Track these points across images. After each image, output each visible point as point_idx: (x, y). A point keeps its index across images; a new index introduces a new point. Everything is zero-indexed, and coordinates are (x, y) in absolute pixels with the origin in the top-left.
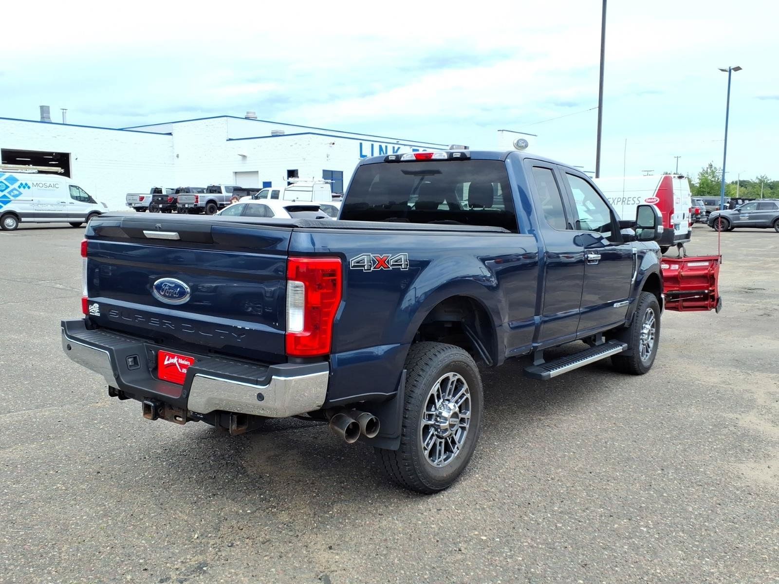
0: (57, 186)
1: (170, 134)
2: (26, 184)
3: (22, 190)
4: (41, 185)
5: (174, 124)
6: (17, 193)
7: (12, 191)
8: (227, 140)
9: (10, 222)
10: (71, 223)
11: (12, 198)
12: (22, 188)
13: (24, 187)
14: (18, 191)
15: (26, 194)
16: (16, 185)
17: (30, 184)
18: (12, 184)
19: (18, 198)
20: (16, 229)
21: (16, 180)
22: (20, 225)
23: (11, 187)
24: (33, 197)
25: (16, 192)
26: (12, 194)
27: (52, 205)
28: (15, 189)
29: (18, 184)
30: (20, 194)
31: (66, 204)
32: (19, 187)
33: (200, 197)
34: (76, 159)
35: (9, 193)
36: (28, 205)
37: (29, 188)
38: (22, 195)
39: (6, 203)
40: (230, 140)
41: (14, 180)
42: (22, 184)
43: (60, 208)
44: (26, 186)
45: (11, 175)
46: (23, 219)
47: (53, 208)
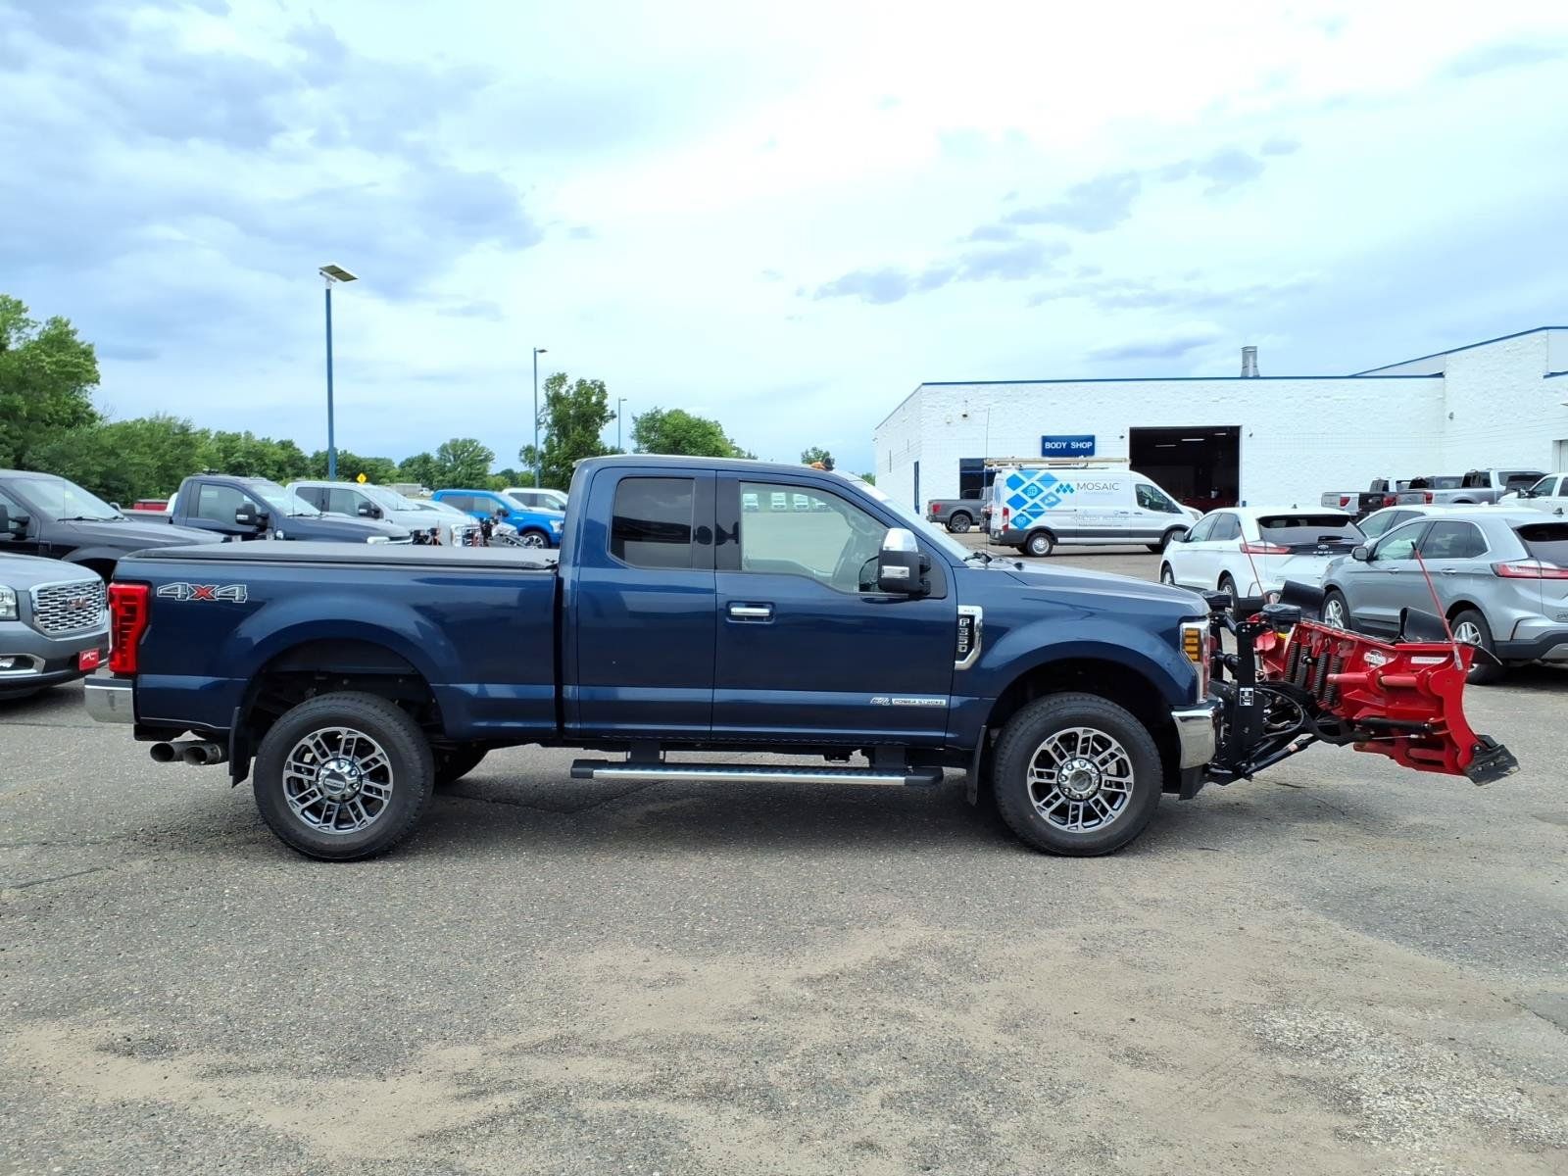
0: (1116, 487)
1: (1441, 375)
2: (1068, 486)
3: (1061, 495)
4: (1090, 486)
5: (1449, 355)
6: (1054, 500)
7: (1046, 497)
8: (1545, 377)
9: (1040, 544)
10: (1149, 546)
11: (1045, 508)
12: (1061, 492)
13: (1065, 491)
14: (1055, 496)
15: (1067, 501)
16: (1053, 488)
17: (1074, 486)
18: (1048, 486)
19: (1054, 508)
20: (1049, 554)
21: (1054, 480)
22: (1056, 549)
23: (1046, 491)
24: (1076, 504)
25: (1052, 499)
26: (1047, 501)
27: (1105, 517)
28: (1051, 494)
29: (1056, 485)
30: (1059, 500)
31: (1129, 515)
32: (1058, 491)
33: (1437, 495)
34: (1251, 435)
35: (1042, 500)
36: (1068, 518)
37: (1072, 491)
38: (1060, 503)
39: (1036, 515)
40: (1553, 375)
41: (1052, 480)
42: (1061, 486)
43: (1118, 520)
44: (1068, 489)
45: (1047, 474)
46: (1060, 540)
47: (1105, 522)
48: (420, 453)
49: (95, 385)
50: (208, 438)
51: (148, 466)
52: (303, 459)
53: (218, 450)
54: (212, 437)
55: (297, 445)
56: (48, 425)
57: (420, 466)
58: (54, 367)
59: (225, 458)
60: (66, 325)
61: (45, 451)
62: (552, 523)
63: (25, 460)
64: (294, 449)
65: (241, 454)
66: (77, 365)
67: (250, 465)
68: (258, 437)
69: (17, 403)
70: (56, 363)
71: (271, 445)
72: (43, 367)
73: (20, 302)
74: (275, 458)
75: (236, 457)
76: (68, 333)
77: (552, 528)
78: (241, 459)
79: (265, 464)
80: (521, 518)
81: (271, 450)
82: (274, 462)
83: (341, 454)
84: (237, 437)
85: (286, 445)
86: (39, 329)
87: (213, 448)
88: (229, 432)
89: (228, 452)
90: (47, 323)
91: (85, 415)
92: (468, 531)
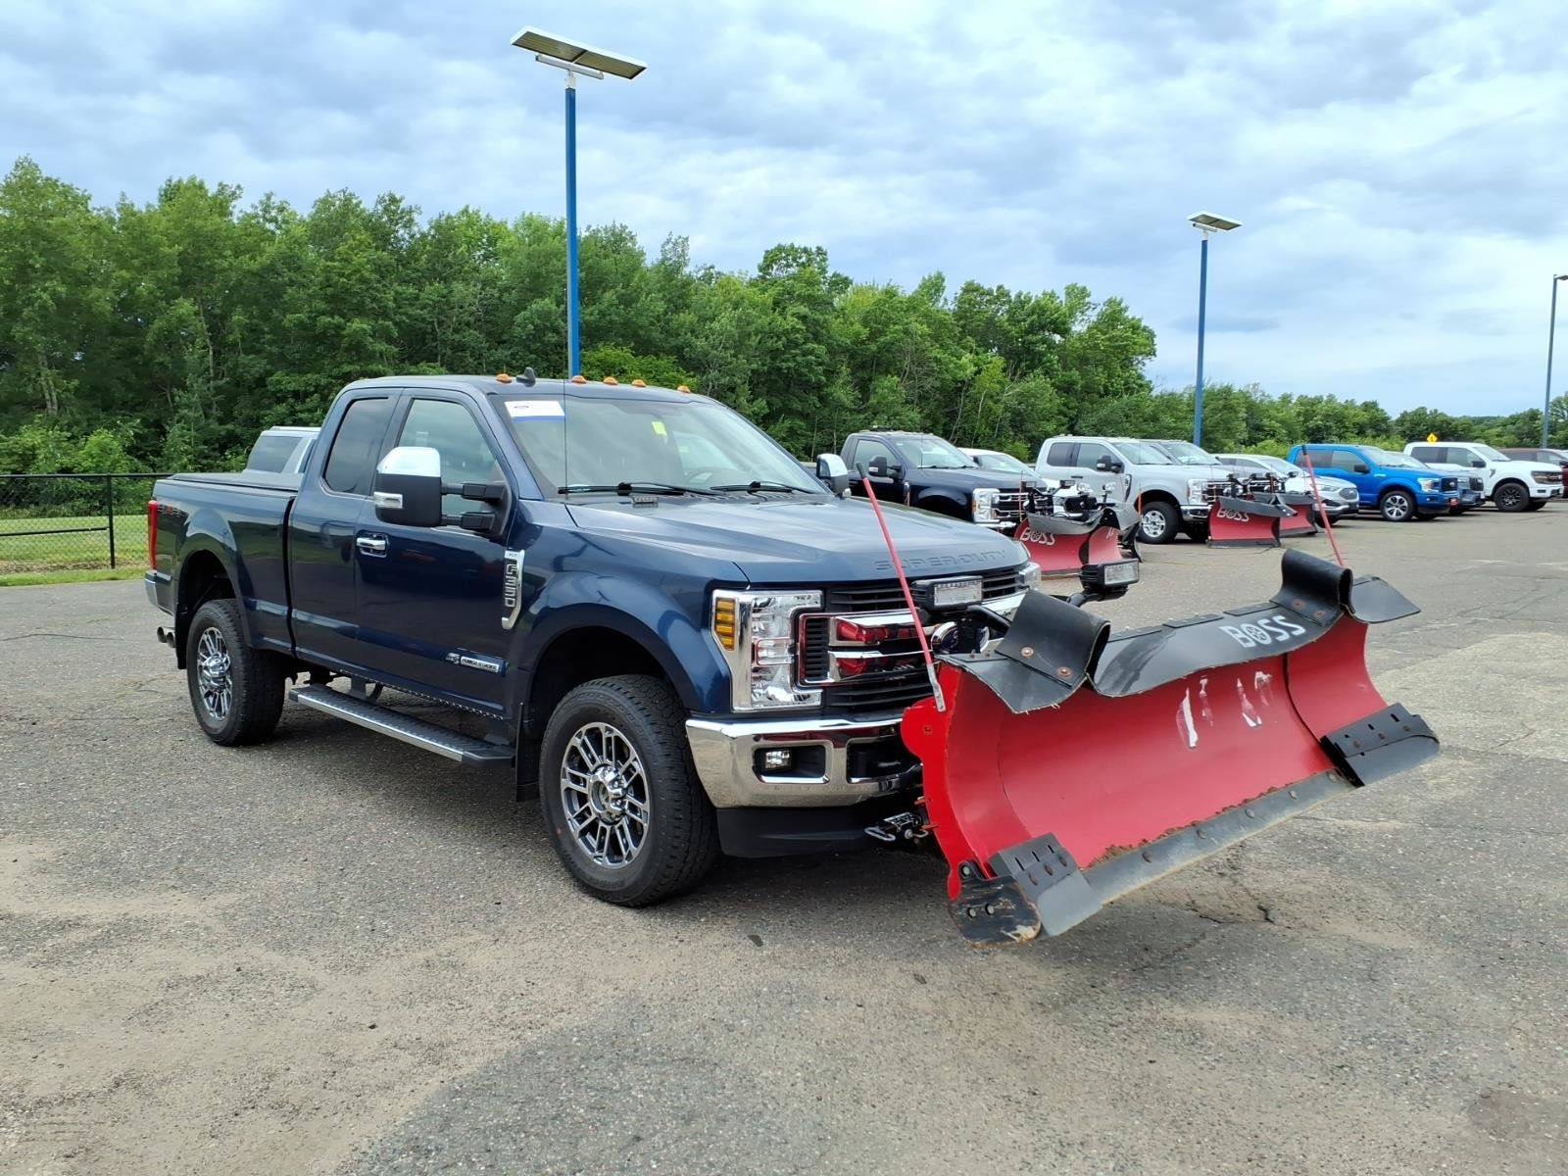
48: (1527, 409)
49: (1153, 358)
50: (1290, 402)
51: (1186, 431)
52: (1385, 420)
53: (1299, 414)
54: (1293, 401)
55: (1380, 407)
56: (1102, 396)
57: (1525, 423)
58: (1107, 343)
59: (1306, 421)
60: (1119, 304)
61: (1093, 420)
62: (1421, 481)
63: (1076, 428)
64: (1377, 410)
65: (1319, 417)
66: (1126, 339)
67: (1328, 428)
68: (1341, 400)
69: (1074, 378)
70: (1109, 339)
71: (1355, 408)
72: (1098, 344)
73: (1085, 288)
74: (1356, 420)
75: (1316, 421)
76: (1121, 311)
77: (1420, 486)
78: (1320, 422)
79: (1345, 427)
80: (1384, 475)
81: (1352, 412)
82: (1354, 424)
83: (1431, 414)
84: (1318, 400)
85: (1370, 406)
86: (1098, 310)
87: (1293, 413)
88: (1312, 395)
89: (1308, 416)
90: (1104, 305)
91: (1134, 385)
92: (1210, 486)
